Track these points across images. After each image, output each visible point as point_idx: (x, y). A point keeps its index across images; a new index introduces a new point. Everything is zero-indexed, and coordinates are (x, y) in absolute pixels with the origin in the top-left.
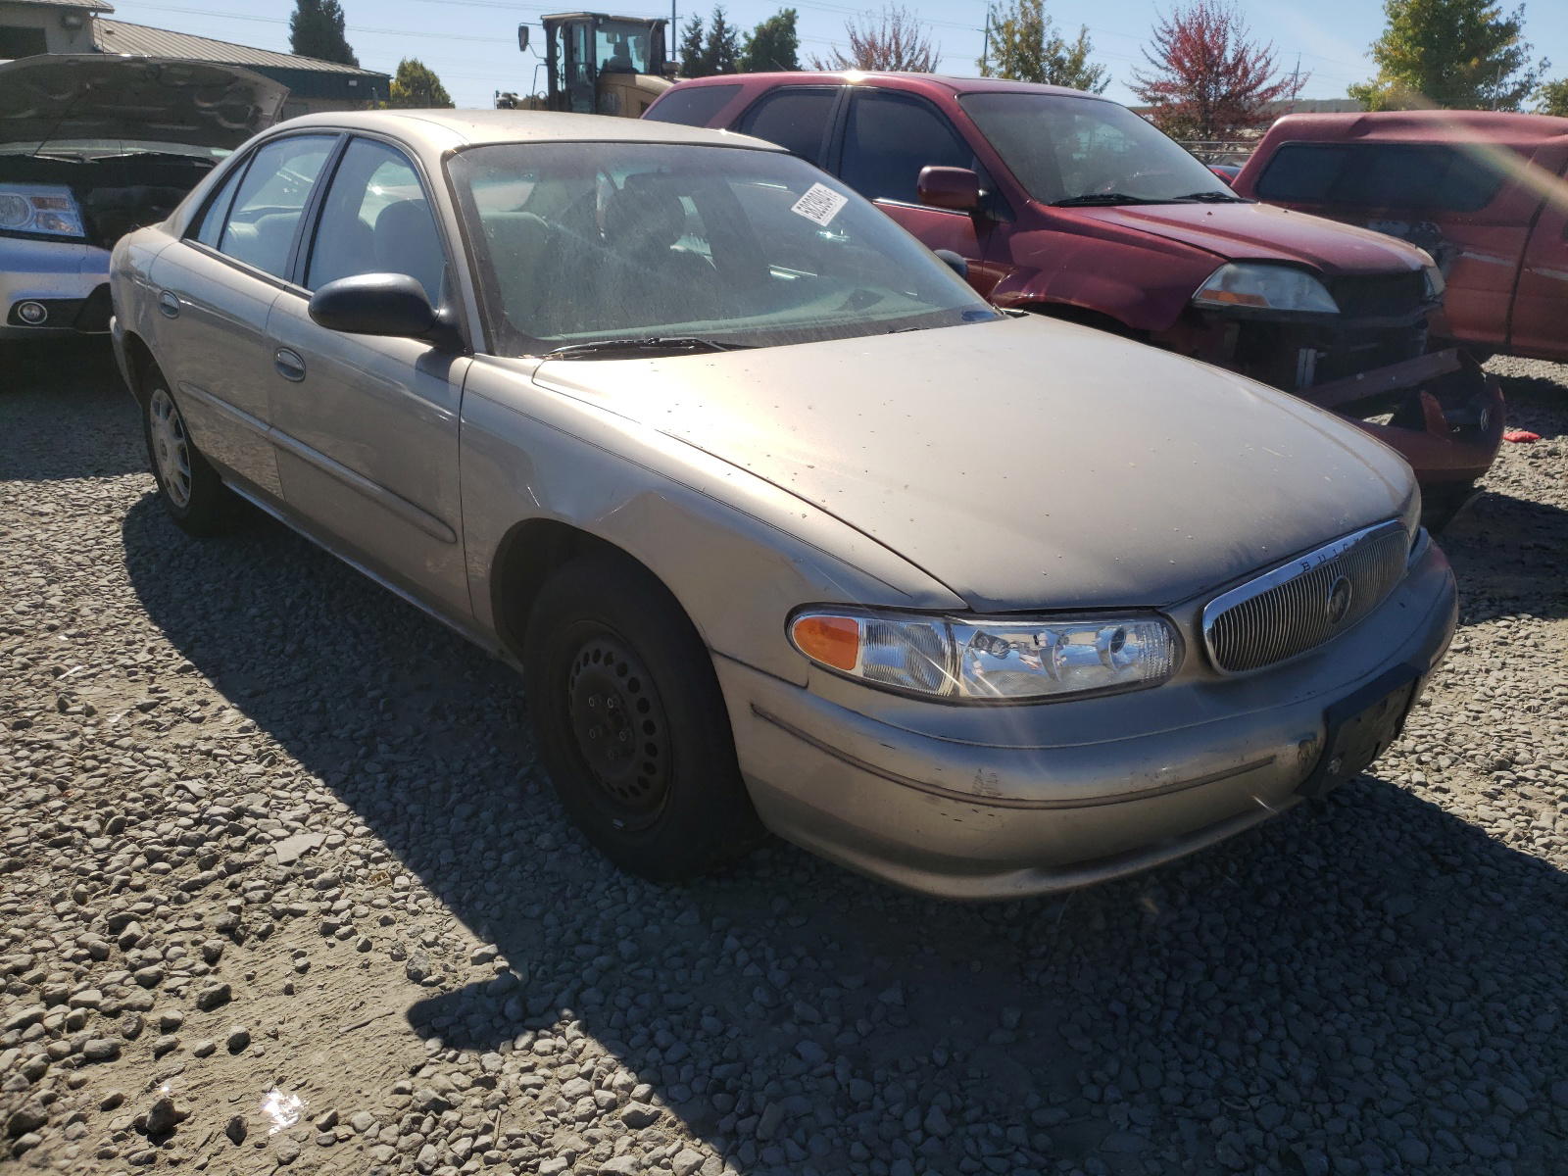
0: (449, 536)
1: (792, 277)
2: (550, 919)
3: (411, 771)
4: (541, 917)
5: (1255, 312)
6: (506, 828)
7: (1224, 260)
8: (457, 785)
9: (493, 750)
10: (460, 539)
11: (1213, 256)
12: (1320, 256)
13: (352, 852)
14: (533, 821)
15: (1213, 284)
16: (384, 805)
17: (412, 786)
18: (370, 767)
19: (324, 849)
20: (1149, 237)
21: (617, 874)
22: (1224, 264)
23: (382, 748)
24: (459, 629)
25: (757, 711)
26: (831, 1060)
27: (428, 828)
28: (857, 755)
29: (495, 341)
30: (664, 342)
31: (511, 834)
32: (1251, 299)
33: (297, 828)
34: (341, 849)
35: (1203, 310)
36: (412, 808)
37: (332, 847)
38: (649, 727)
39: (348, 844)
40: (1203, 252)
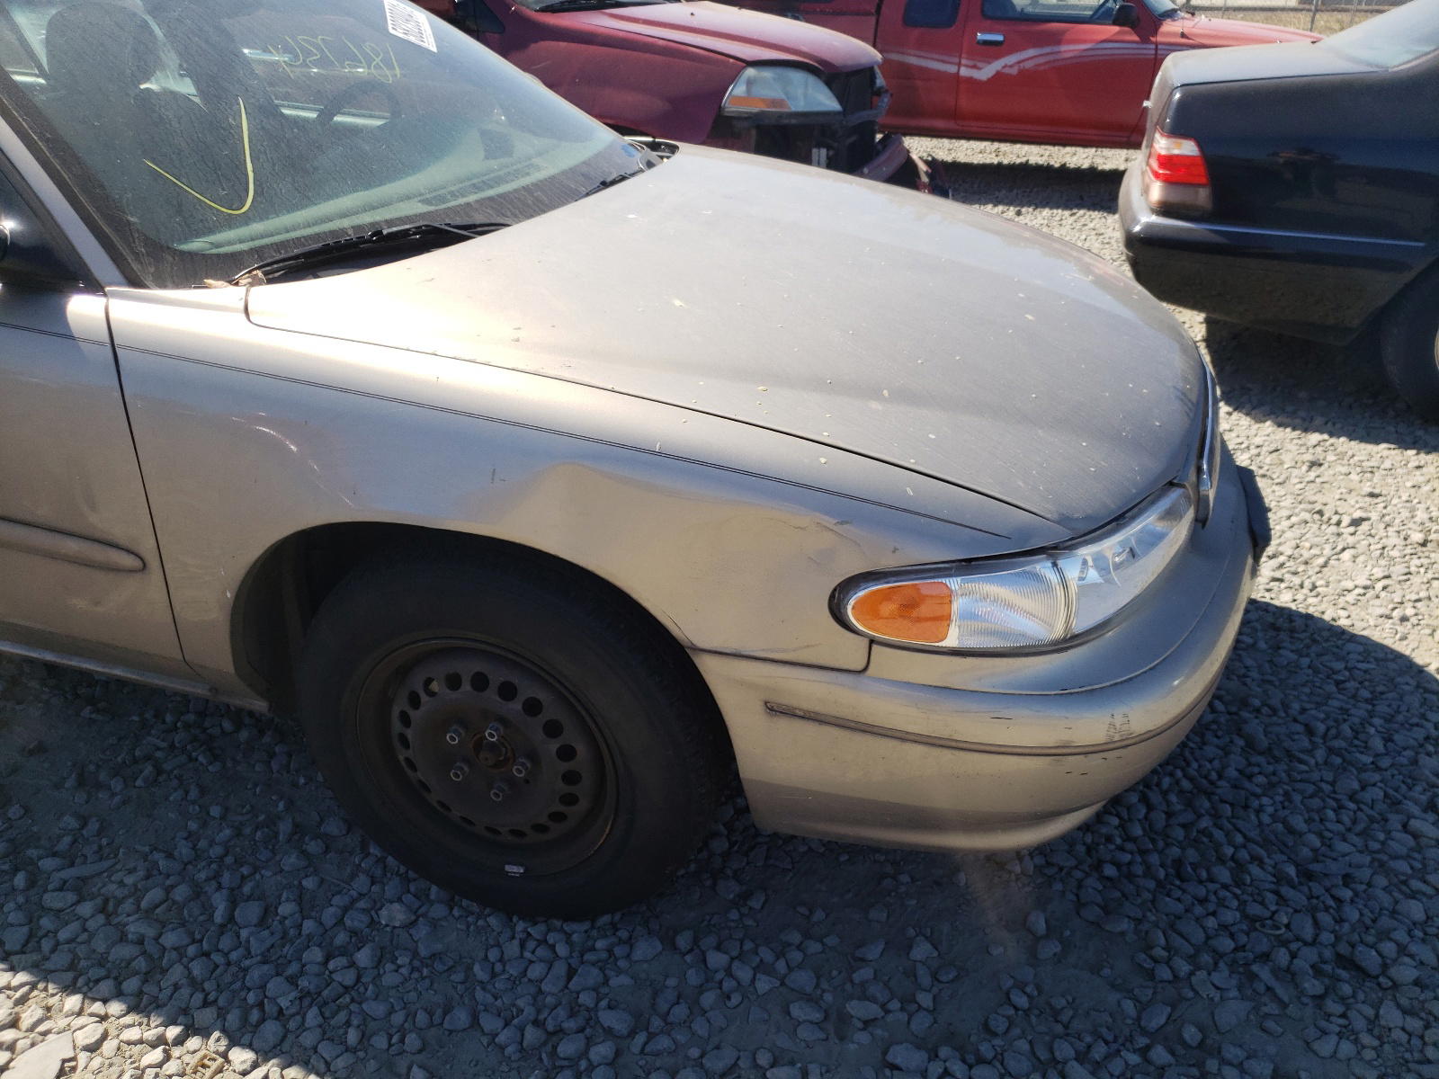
0: (128, 561)
1: (379, 123)
2: (489, 1023)
3: (121, 883)
4: (475, 1022)
5: (781, 116)
6: (329, 915)
7: (744, 65)
8: (208, 880)
9: (215, 811)
10: (154, 563)
11: (731, 60)
12: (816, 54)
13: (129, 1043)
14: (354, 894)
15: (738, 89)
16: (124, 951)
17: (144, 904)
18: (53, 900)
19: (83, 1057)
20: (661, 42)
21: (520, 926)
22: (744, 68)
23: (47, 864)
24: (118, 672)
25: (774, 710)
26: (934, 1056)
27: (217, 958)
28: (956, 737)
29: (135, 266)
30: (390, 234)
31: (340, 922)
32: (774, 102)
33: (16, 1041)
34: (109, 1047)
35: (732, 117)
36: (170, 939)
37: (93, 1048)
38: (567, 753)
39: (112, 1032)
40: (723, 57)
